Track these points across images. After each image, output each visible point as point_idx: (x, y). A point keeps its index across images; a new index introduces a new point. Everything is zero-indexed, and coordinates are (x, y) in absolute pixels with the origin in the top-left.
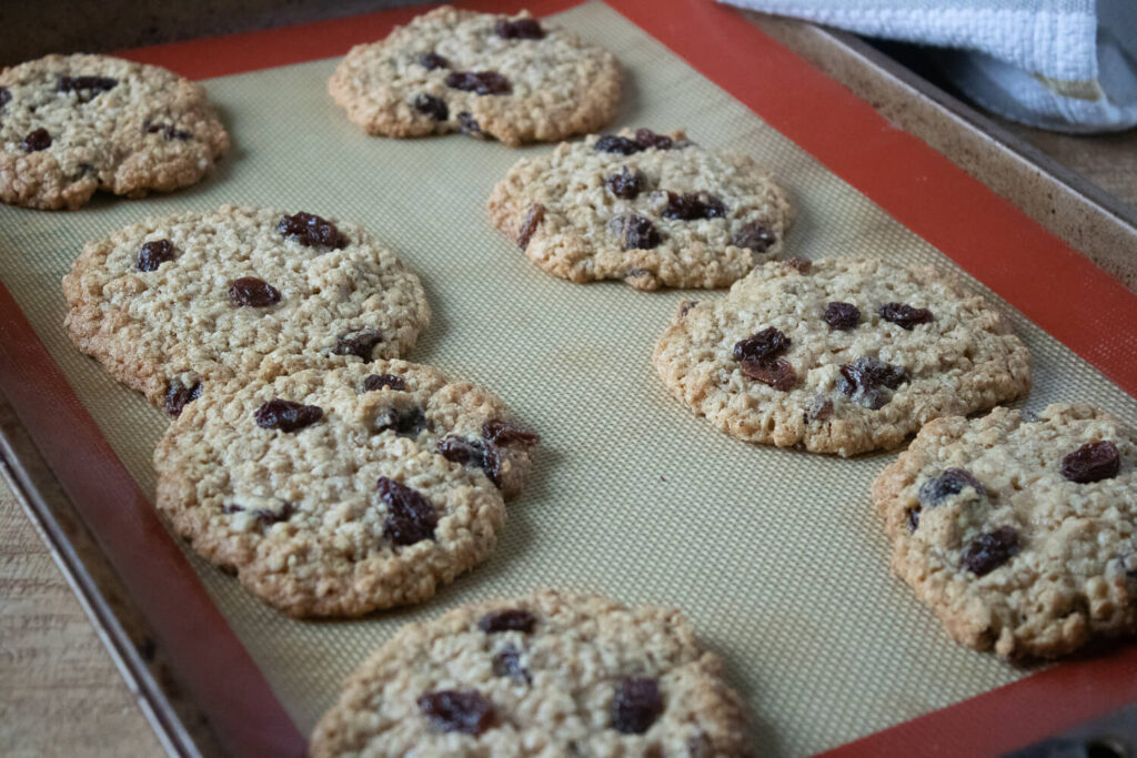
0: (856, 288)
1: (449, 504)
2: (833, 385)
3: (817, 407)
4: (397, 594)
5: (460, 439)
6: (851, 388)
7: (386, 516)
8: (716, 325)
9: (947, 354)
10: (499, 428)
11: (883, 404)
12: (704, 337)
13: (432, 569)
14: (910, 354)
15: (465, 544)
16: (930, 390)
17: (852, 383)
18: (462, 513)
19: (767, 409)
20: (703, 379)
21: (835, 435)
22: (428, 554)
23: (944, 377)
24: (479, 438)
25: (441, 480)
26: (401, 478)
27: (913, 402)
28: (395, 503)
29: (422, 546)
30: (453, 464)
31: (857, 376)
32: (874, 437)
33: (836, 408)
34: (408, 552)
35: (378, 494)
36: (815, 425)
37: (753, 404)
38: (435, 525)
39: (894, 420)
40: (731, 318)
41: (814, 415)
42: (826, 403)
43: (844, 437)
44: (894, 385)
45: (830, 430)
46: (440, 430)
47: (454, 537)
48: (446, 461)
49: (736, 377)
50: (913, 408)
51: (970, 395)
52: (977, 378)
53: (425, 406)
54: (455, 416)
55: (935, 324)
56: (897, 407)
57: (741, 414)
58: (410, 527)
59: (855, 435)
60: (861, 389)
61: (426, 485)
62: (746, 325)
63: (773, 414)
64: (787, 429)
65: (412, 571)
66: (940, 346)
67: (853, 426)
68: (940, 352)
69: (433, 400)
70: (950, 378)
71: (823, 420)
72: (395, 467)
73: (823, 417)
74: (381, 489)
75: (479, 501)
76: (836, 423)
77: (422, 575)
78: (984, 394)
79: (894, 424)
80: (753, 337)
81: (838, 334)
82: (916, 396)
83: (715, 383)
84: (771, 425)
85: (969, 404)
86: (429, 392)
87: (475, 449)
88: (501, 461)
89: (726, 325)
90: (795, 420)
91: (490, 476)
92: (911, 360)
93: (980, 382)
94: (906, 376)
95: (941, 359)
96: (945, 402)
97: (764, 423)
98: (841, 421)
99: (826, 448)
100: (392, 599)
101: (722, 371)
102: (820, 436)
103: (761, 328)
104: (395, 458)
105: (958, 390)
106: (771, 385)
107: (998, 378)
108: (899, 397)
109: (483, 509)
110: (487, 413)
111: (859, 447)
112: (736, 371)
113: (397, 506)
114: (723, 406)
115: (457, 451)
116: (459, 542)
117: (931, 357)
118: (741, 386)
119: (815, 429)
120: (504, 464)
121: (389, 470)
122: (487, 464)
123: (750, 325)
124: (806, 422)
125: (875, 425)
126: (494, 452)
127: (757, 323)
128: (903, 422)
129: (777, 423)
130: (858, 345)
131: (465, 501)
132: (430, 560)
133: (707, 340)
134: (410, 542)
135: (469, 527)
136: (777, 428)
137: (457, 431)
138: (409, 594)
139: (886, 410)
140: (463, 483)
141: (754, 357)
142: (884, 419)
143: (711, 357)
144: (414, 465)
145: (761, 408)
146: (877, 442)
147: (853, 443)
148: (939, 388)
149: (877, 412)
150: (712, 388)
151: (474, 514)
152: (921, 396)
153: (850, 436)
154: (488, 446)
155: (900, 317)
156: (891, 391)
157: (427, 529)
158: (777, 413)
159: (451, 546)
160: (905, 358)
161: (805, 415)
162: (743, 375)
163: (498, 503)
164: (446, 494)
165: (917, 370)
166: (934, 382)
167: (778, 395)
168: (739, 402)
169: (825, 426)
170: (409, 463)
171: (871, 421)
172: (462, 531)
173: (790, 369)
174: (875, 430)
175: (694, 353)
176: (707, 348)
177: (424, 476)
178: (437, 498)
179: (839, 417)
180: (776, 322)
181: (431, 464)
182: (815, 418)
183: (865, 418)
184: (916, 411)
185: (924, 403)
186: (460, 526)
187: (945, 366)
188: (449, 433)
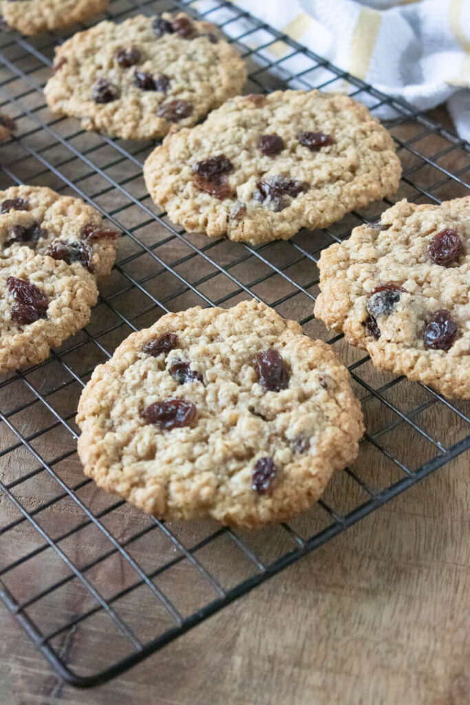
0: (288, 119)
1: (56, 291)
2: (252, 196)
3: (235, 211)
4: (23, 359)
5: (63, 243)
6: (262, 197)
7: (13, 304)
8: (187, 147)
9: (335, 171)
10: (91, 231)
11: (284, 208)
12: (177, 155)
13: (46, 339)
14: (309, 172)
15: (68, 319)
16: (318, 197)
17: (264, 194)
18: (65, 297)
19: (205, 211)
20: (167, 188)
21: (246, 230)
22: (42, 329)
23: (331, 187)
24: (77, 240)
25: (51, 274)
26: (25, 277)
27: (304, 206)
28: (19, 294)
29: (38, 324)
30: (58, 261)
31: (266, 189)
32: (274, 231)
33: (249, 211)
34: (29, 329)
35: (8, 289)
36: (233, 223)
37: (196, 209)
38: (47, 308)
39: (291, 219)
40: (198, 144)
41: (233, 216)
42: (241, 208)
43: (252, 232)
44: (294, 195)
45: (243, 227)
46: (52, 236)
47: (60, 315)
48: (53, 261)
49: (189, 188)
50: (304, 211)
51: (347, 200)
52: (354, 187)
53: (42, 219)
54: (62, 225)
55: (334, 146)
56: (294, 211)
57: (188, 214)
58: (29, 311)
59: (260, 231)
60: (269, 197)
61: (41, 279)
62: (207, 149)
63: (208, 215)
64: (215, 226)
65: (32, 342)
66: (331, 164)
67: (259, 224)
68: (330, 169)
69: (48, 213)
70: (335, 188)
71: (239, 220)
72: (19, 268)
73: (240, 217)
74: (9, 286)
75: (76, 286)
76: (247, 222)
77: (39, 344)
78: (358, 199)
79: (289, 223)
80: (208, 161)
81: (266, 158)
82: (307, 202)
83: (175, 191)
84: (206, 222)
85: (346, 207)
86: (45, 208)
87: (74, 249)
88: (92, 256)
89: (194, 149)
90: (221, 220)
91: (85, 265)
92: (309, 177)
93: (355, 191)
94: (305, 187)
95: (330, 174)
96: (327, 206)
97: (201, 221)
98: (250, 221)
99: (241, 239)
100: (18, 363)
101: (180, 183)
102: (237, 231)
103: (217, 153)
104: (20, 262)
105: (339, 196)
106: (211, 194)
107: (369, 186)
108: (295, 203)
109: (79, 292)
110: (83, 220)
111: (263, 238)
112: (190, 183)
113: (20, 298)
114: (178, 208)
115: (62, 251)
116: (63, 317)
117: (322, 174)
118: (191, 195)
119: (233, 226)
120: (94, 257)
121: (16, 272)
122: (82, 257)
123: (209, 151)
124: (228, 221)
125: (276, 223)
126: (87, 249)
127: (214, 149)
128: (297, 221)
129: (209, 221)
130: (275, 169)
131: (67, 288)
132: (44, 333)
133: (179, 158)
134: (30, 322)
135: (70, 306)
136: (209, 225)
137: (62, 237)
138: (31, 359)
139: (285, 212)
140: (65, 275)
141: (205, 174)
142: (283, 219)
143: (178, 171)
144: (32, 266)
145: (201, 210)
146: (276, 234)
147: (259, 235)
148: (326, 196)
149: (278, 214)
150: (172, 195)
151: (74, 297)
152: (311, 202)
153: (256, 231)
154: (82, 244)
155: (309, 143)
156: (291, 198)
157: (42, 312)
158: (210, 215)
159: (58, 321)
160: (305, 175)
161: (228, 217)
162: (195, 186)
163: (90, 286)
164: (54, 283)
165: (314, 183)
166: (324, 191)
167: (214, 201)
168: (187, 206)
169: (240, 224)
170: (28, 264)
171: (273, 221)
172: (65, 310)
173: (227, 186)
174: (275, 226)
175: (168, 167)
176: (178, 164)
177: (39, 273)
178: (47, 287)
179: (250, 218)
180: (227, 149)
181: (43, 263)
182: (234, 219)
183: (269, 218)
184: (306, 213)
185: (312, 207)
186: (64, 306)
187: (333, 179)
188: (57, 239)
